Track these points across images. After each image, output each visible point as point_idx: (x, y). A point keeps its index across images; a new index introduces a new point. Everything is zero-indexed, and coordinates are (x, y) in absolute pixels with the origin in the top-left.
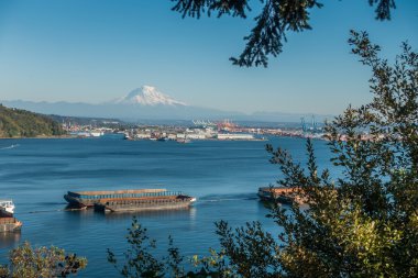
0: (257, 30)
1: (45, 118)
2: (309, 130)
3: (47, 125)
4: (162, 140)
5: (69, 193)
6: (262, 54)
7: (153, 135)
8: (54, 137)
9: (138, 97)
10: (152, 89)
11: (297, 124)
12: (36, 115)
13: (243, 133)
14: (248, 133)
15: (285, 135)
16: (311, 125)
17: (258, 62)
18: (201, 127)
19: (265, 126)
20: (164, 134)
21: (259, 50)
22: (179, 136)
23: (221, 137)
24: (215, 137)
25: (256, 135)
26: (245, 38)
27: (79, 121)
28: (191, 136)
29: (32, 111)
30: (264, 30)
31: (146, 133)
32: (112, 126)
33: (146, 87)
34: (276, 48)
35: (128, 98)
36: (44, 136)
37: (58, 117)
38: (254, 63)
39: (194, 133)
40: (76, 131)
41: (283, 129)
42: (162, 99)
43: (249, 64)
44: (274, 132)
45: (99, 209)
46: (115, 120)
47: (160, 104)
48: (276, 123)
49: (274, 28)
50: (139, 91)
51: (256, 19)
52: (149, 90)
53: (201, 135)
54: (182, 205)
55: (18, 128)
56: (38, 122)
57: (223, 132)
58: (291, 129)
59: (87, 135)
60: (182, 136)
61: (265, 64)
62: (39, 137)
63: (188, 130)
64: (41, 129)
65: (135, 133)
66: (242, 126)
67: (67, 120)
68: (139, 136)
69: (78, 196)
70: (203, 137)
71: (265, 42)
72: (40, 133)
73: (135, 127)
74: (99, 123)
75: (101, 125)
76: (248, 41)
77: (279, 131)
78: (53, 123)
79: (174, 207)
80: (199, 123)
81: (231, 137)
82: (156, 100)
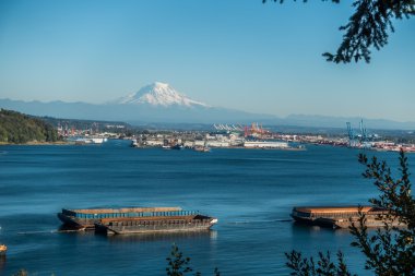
0: (356, 18)
1: (37, 121)
2: (357, 137)
3: (39, 128)
4: (177, 148)
5: (64, 211)
6: (363, 47)
7: (166, 142)
8: (48, 143)
9: (149, 97)
10: (165, 86)
11: (342, 130)
12: (26, 117)
13: (275, 140)
14: (281, 141)
15: (327, 143)
16: (358, 131)
17: (357, 57)
18: (224, 133)
19: (302, 132)
20: (180, 141)
21: (359, 42)
22: (198, 143)
23: (249, 144)
24: (242, 145)
25: (290, 143)
26: (342, 28)
27: (78, 125)
28: (212, 144)
29: (22, 113)
30: (364, 18)
31: (157, 140)
32: (117, 131)
33: (158, 84)
34: (380, 39)
35: (136, 97)
36: (35, 142)
37: (52, 119)
38: (353, 59)
39: (216, 139)
40: (74, 137)
41: (324, 136)
42: (177, 99)
43: (347, 59)
44: (313, 139)
45: (100, 230)
46: (122, 124)
47: (175, 105)
48: (317, 129)
49: (377, 16)
50: (149, 89)
51: (355, 4)
52: (161, 87)
53: (224, 143)
54: (200, 227)
55: (6, 132)
56: (28, 125)
57: (251, 138)
58: (334, 136)
59: (87, 141)
60: (201, 143)
61: (368, 59)
62: (30, 143)
63: (208, 136)
64: (32, 134)
65: (144, 139)
66: (275, 132)
67: (64, 123)
68: (150, 143)
69: (74, 214)
70: (227, 145)
71: (366, 33)
72: (31, 139)
73: (144, 132)
74: (101, 127)
75: (105, 130)
76: (345, 32)
77: (320, 138)
78: (46, 126)
79: (191, 229)
80: (222, 127)
81: (261, 145)
82: (170, 100)
